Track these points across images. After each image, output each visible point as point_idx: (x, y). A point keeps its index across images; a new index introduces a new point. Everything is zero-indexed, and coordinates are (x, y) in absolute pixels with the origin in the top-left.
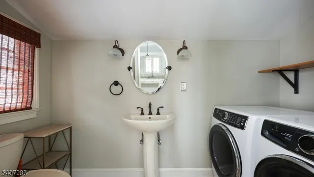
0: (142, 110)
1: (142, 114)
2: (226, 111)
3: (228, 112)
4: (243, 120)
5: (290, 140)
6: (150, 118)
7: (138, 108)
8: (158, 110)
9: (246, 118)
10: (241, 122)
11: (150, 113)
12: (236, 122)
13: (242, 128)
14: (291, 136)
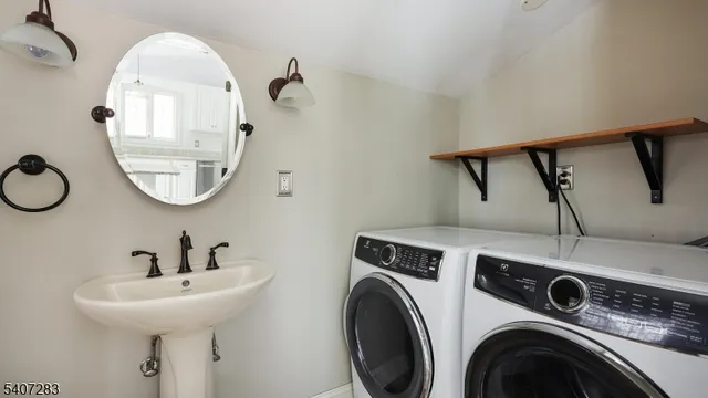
0: (154, 259)
1: (155, 272)
2: (389, 243)
3: (396, 245)
4: (434, 259)
5: (533, 290)
6: (186, 283)
7: (135, 254)
8: (212, 254)
9: (439, 255)
10: (428, 265)
11: (185, 268)
12: (417, 266)
13: (433, 276)
14: (533, 282)
